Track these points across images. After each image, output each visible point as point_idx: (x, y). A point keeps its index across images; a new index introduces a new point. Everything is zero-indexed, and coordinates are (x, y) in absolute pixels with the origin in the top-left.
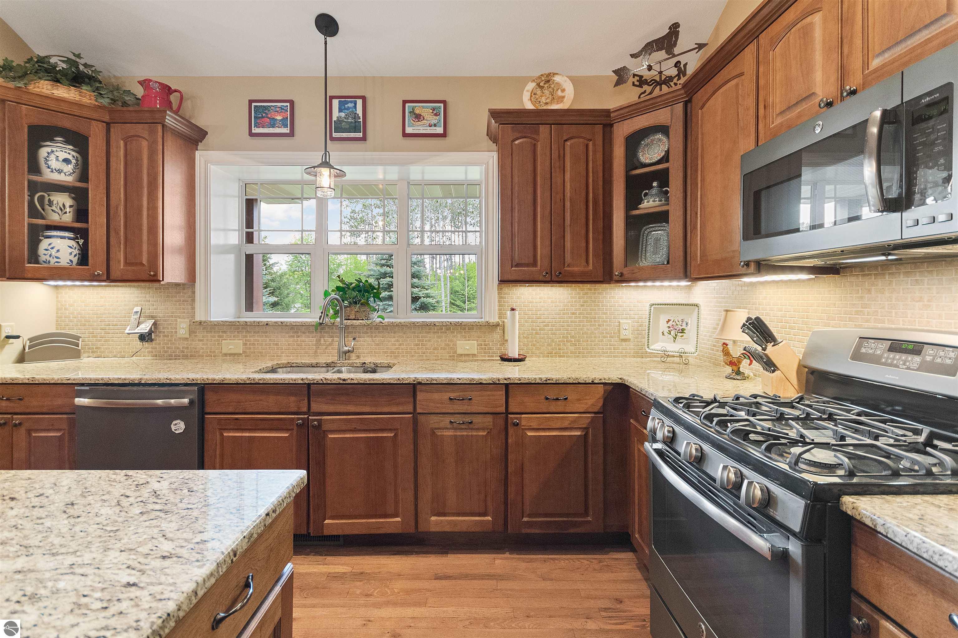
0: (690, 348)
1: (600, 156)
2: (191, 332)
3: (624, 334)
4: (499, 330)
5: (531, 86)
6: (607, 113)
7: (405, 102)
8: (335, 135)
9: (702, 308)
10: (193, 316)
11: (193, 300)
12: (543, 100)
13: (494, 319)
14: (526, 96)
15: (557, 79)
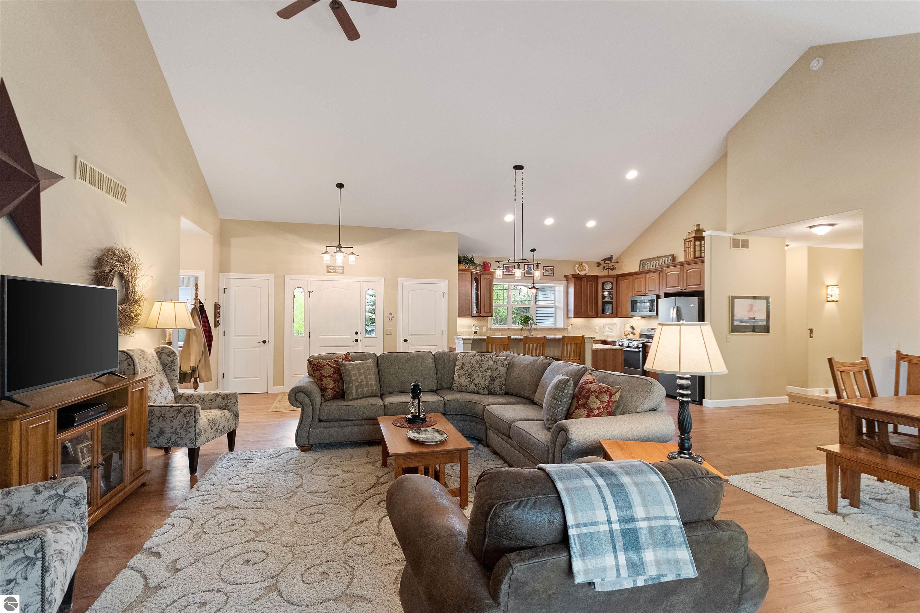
0: (614, 334)
1: (596, 286)
2: (487, 331)
3: (597, 331)
4: (567, 330)
5: (577, 265)
6: (597, 276)
7: (543, 267)
8: (526, 275)
9: (617, 324)
10: (488, 326)
11: (488, 322)
12: (581, 270)
13: (566, 327)
14: (576, 268)
15: (584, 264)
